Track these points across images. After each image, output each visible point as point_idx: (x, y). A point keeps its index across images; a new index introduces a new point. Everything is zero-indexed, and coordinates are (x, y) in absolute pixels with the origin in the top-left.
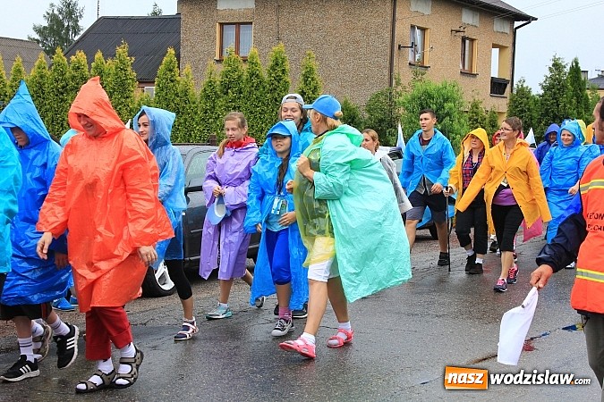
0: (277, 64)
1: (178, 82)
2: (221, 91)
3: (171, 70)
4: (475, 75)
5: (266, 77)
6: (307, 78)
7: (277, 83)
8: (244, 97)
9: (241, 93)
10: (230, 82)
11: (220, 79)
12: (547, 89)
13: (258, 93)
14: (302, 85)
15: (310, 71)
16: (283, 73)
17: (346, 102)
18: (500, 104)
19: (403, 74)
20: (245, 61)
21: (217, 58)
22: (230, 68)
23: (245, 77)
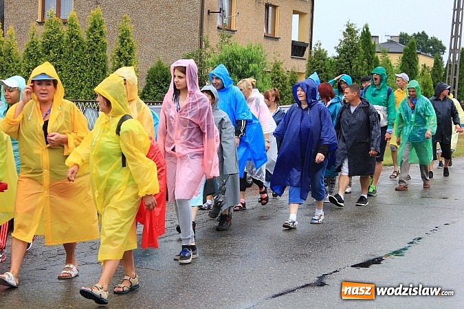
0: (95, 27)
1: (2, 42)
2: (43, 51)
4: (278, 38)
5: (84, 38)
6: (124, 39)
7: (95, 44)
8: (64, 57)
9: (61, 53)
10: (51, 42)
11: (42, 40)
12: (341, 51)
13: (78, 54)
14: (119, 46)
15: (127, 33)
16: (101, 35)
17: (159, 62)
18: (301, 65)
19: (213, 37)
20: (65, 23)
21: (39, 20)
22: (51, 30)
23: (65, 38)
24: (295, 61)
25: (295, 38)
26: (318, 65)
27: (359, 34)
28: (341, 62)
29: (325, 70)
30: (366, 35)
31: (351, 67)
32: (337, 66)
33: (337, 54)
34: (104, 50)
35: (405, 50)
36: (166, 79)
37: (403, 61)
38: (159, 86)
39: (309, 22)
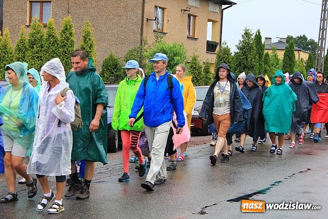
0: (66, 29)
2: (29, 46)
4: (197, 39)
5: (58, 37)
6: (86, 38)
7: (66, 42)
8: (44, 51)
9: (42, 47)
10: (35, 40)
11: (28, 38)
12: (241, 48)
13: (54, 48)
14: (82, 43)
15: (88, 34)
16: (70, 35)
17: (111, 55)
18: (212, 58)
19: (149, 37)
20: (45, 26)
21: (28, 24)
22: (35, 31)
23: (45, 37)
24: (209, 55)
25: (209, 39)
26: (223, 58)
27: (253, 37)
28: (239, 56)
29: (228, 61)
30: (258, 37)
31: (247, 60)
32: (237, 59)
33: (237, 51)
34: (72, 46)
36: (116, 67)
37: (284, 56)
38: (110, 72)
39: (219, 27)
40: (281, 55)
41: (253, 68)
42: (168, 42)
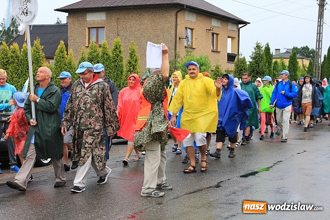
0: (117, 48)
1: (66, 58)
3: (62, 52)
4: (219, 52)
5: (111, 55)
6: (132, 55)
7: (116, 58)
10: (92, 57)
14: (129, 59)
15: (133, 51)
16: (120, 53)
18: (232, 67)
19: (182, 52)
20: (100, 47)
21: (87, 45)
22: (92, 51)
23: (100, 55)
24: (229, 64)
25: (229, 51)
26: (240, 66)
27: (263, 49)
28: (253, 64)
29: (244, 69)
30: (268, 49)
31: (259, 67)
32: (251, 66)
33: (251, 60)
34: (121, 61)
35: (291, 57)
37: (289, 63)
39: (237, 42)
40: (287, 62)
41: (264, 73)
42: (196, 55)
